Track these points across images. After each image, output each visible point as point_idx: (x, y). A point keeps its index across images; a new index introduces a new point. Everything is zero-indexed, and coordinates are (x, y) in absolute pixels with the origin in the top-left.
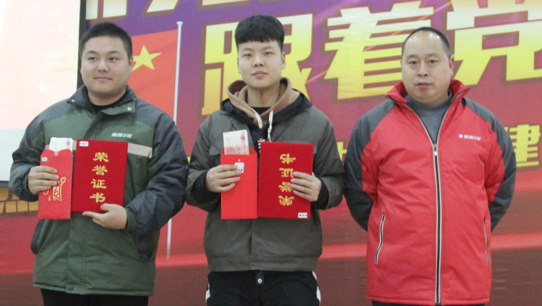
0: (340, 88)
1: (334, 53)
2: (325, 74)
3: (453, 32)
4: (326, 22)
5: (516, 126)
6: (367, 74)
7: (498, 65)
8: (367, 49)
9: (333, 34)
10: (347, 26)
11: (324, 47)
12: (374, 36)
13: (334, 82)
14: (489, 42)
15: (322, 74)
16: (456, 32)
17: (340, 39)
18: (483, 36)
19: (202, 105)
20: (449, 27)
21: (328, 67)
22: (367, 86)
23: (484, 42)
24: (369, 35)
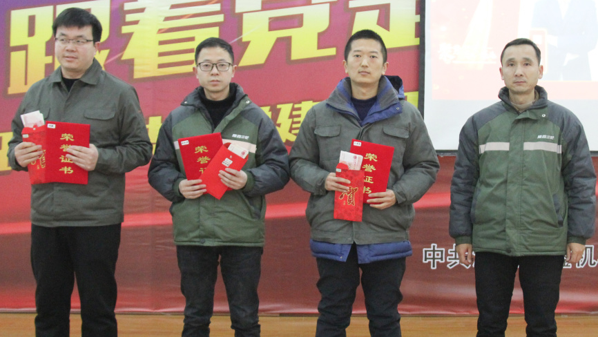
0: (136, 68)
1: (130, 35)
2: (121, 56)
3: (241, 15)
4: (123, 6)
5: (300, 103)
6: (161, 54)
7: (283, 45)
8: (161, 31)
9: (129, 18)
10: (142, 10)
11: (121, 30)
12: (167, 19)
13: (131, 63)
14: (275, 24)
15: (119, 55)
16: (244, 15)
17: (136, 22)
18: (270, 18)
19: (8, 85)
20: (238, 10)
21: (124, 48)
22: (161, 66)
23: (270, 23)
24: (163, 19)
